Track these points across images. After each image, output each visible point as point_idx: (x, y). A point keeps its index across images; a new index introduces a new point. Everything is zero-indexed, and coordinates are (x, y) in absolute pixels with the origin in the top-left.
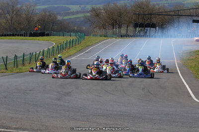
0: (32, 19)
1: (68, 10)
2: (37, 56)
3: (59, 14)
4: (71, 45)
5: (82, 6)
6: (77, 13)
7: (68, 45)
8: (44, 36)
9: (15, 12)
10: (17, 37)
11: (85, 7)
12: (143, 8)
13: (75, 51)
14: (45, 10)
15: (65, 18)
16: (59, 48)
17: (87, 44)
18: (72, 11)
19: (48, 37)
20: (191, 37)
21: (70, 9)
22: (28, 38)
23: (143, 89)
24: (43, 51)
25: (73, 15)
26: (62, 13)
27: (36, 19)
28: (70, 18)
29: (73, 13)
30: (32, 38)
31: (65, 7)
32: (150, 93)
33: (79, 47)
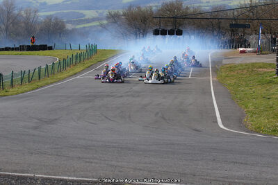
0: (32, 29)
1: (82, 17)
2: (31, 75)
4: (78, 61)
5: (100, 11)
6: (93, 20)
7: (74, 61)
8: (46, 49)
9: (11, 20)
10: (10, 52)
11: (103, 12)
12: (174, 12)
13: (82, 68)
14: (49, 18)
15: (78, 27)
16: (62, 65)
17: (99, 59)
18: (86, 17)
19: (51, 51)
20: (236, 48)
21: (84, 16)
22: (24, 52)
24: (40, 68)
26: (74, 21)
27: (38, 28)
28: (84, 27)
29: (88, 21)
30: (30, 52)
31: (78, 13)
33: (88, 63)
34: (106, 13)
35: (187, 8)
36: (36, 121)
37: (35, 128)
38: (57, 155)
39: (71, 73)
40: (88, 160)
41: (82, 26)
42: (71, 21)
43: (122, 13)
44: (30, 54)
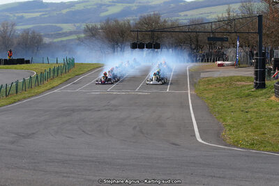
0: (10, 43)
2: (8, 89)
3: (48, 36)
4: (56, 74)
5: (78, 25)
6: (71, 33)
7: (52, 74)
8: (24, 63)
11: (81, 26)
12: (152, 25)
13: (60, 82)
14: (27, 31)
15: (55, 40)
16: (39, 79)
17: (77, 73)
18: (64, 31)
19: (29, 65)
20: (214, 61)
21: (61, 29)
22: (1, 66)
23: (135, 128)
24: (17, 82)
25: (65, 36)
26: (52, 35)
27: (15, 41)
28: (62, 41)
29: (66, 34)
30: (7, 66)
31: (56, 26)
32: (142, 132)
33: (65, 77)
34: (83, 26)
35: (165, 21)
36: (13, 135)
37: (13, 143)
38: (34, 170)
39: (49, 87)
40: (65, 175)
41: (60, 39)
42: (48, 35)
43: (99, 26)
44: (8, 68)
